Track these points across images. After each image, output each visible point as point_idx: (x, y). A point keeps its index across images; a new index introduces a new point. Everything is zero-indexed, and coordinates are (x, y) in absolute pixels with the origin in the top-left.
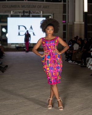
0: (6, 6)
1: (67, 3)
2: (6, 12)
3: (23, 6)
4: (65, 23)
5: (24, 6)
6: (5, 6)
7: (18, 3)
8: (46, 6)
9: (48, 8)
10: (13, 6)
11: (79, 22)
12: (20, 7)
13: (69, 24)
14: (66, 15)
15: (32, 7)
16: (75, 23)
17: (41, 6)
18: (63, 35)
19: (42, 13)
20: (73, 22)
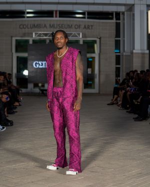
0: (25, 26)
1: (121, 21)
2: (24, 35)
3: (52, 26)
4: (120, 52)
6: (24, 25)
7: (44, 20)
8: (88, 26)
9: (92, 28)
10: (36, 25)
11: (141, 50)
12: (46, 27)
13: (124, 54)
14: (120, 40)
15: (66, 26)
16: (134, 51)
17: (80, 25)
18: (116, 72)
19: (82, 37)
20: (132, 50)
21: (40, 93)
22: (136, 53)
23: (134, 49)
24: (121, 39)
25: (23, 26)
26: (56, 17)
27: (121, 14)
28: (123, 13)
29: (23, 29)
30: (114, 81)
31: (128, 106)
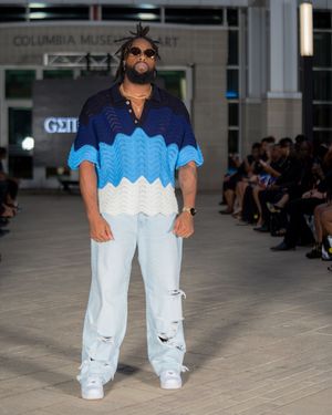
0: (26, 40)
1: (239, 28)
2: (24, 60)
3: (86, 40)
4: (237, 98)
5: (89, 37)
6: (22, 38)
7: (68, 27)
8: (167, 38)
9: (175, 44)
10: (50, 38)
11: (285, 92)
12: (74, 42)
13: (248, 101)
14: (237, 71)
16: (270, 95)
18: (229, 141)
20: (264, 91)
21: (59, 189)
22: (273, 99)
23: (268, 89)
24: (239, 68)
25: (20, 40)
26: (95, 18)
27: (240, 11)
28: (245, 11)
29: (23, 48)
30: (226, 161)
31: (256, 217)
